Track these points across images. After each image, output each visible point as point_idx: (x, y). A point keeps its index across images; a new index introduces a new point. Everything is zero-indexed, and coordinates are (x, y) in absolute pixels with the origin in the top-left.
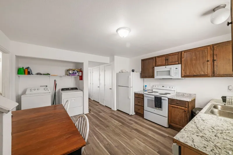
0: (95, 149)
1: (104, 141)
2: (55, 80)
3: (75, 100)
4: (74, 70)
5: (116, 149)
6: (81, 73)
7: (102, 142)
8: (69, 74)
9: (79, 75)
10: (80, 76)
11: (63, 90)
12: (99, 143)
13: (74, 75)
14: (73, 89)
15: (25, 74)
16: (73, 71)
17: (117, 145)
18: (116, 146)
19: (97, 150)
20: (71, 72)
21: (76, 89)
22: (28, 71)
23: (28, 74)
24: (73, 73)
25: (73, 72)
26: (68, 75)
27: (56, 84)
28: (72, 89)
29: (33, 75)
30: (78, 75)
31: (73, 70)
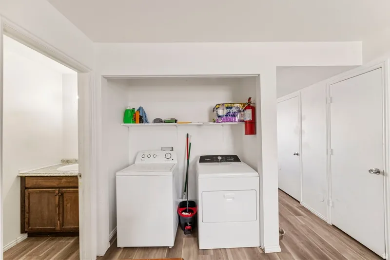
2: (188, 135)
3: (233, 198)
4: (230, 105)
6: (249, 112)
8: (216, 118)
9: (242, 119)
10: (246, 122)
11: (203, 159)
13: (231, 121)
14: (226, 161)
15: (135, 121)
16: (227, 108)
20: (221, 112)
21: (235, 159)
22: (140, 116)
23: (140, 123)
24: (226, 116)
25: (226, 111)
26: (214, 122)
27: (190, 143)
28: (227, 159)
29: (148, 123)
30: (240, 121)
31: (226, 105)
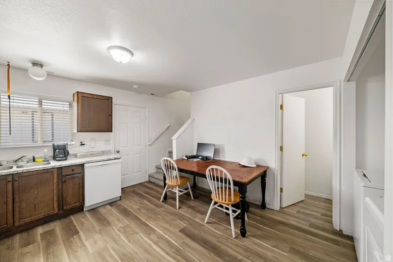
0: (167, 226)
1: (157, 239)
5: (137, 230)
7: (160, 237)
12: (165, 234)
17: (135, 235)
18: (137, 233)
19: (164, 225)
